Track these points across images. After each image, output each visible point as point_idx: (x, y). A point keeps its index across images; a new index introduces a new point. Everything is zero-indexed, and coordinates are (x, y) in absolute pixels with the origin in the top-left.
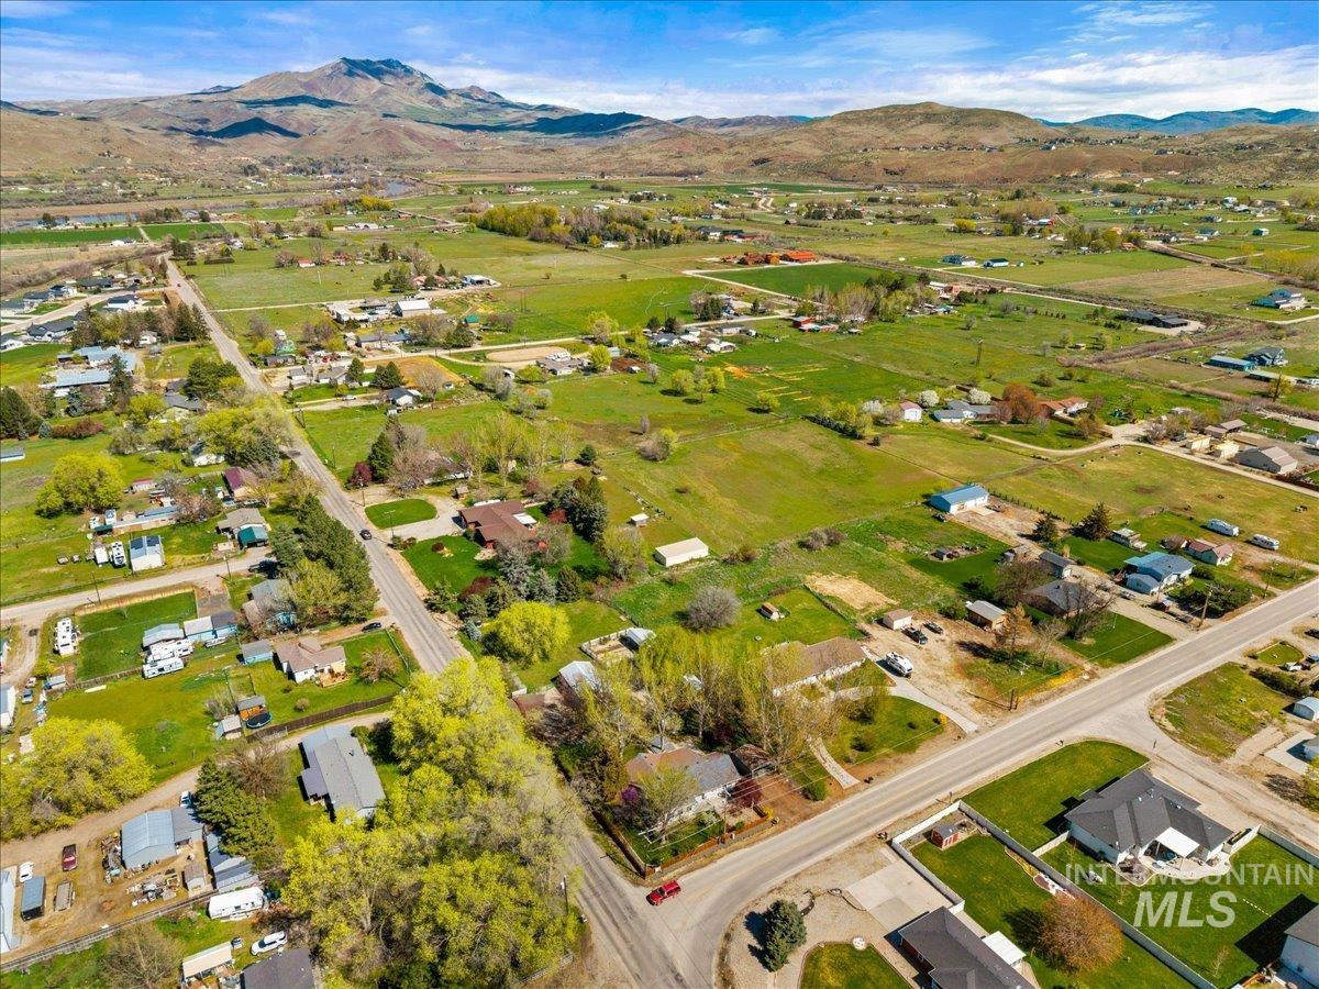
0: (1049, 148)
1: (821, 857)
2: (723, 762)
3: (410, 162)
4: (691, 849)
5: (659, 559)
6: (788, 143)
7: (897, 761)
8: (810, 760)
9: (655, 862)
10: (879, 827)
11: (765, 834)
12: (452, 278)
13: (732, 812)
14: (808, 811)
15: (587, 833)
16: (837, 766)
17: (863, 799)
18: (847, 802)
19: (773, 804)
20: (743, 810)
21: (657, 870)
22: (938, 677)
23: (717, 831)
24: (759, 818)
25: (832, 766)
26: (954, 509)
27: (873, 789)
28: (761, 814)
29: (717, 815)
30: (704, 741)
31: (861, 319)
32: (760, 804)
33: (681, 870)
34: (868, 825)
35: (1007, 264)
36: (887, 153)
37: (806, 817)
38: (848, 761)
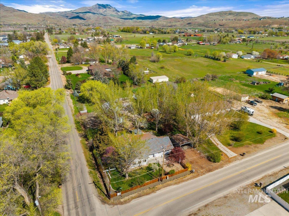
0: (261, 20)
1: (221, 194)
2: (166, 140)
3: (109, 24)
4: (141, 184)
5: (151, 81)
6: (196, 20)
7: (255, 147)
8: (210, 143)
9: (118, 190)
10: (255, 179)
11: (186, 178)
12: (110, 36)
13: (169, 165)
14: (211, 167)
15: (87, 169)
16: (224, 147)
17: (241, 164)
18: (231, 165)
19: (191, 163)
20: (174, 164)
21: (118, 194)
22: (265, 117)
23: (158, 174)
24: (183, 169)
25: (222, 147)
26: (255, 74)
27: (246, 159)
28: (184, 167)
29: (159, 165)
30: (158, 133)
31: (216, 43)
32: (184, 161)
33: (133, 195)
34: (247, 178)
35: (254, 37)
36: (220, 21)
37: (210, 171)
38: (230, 145)
